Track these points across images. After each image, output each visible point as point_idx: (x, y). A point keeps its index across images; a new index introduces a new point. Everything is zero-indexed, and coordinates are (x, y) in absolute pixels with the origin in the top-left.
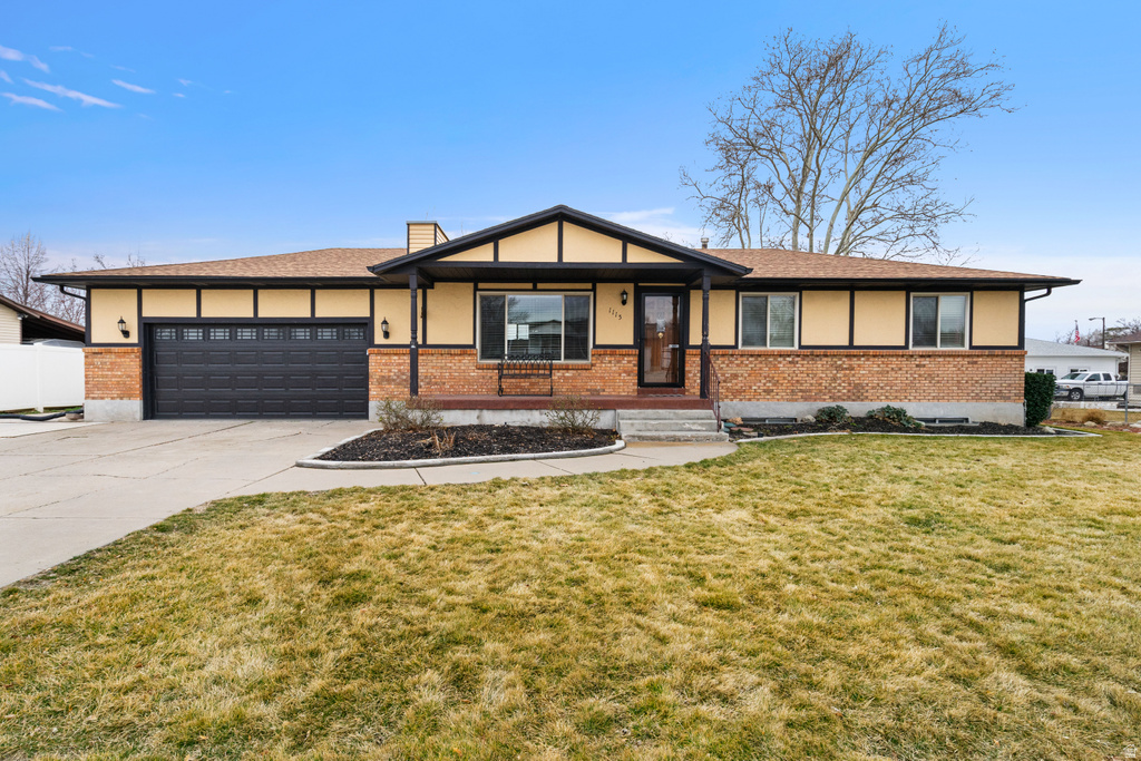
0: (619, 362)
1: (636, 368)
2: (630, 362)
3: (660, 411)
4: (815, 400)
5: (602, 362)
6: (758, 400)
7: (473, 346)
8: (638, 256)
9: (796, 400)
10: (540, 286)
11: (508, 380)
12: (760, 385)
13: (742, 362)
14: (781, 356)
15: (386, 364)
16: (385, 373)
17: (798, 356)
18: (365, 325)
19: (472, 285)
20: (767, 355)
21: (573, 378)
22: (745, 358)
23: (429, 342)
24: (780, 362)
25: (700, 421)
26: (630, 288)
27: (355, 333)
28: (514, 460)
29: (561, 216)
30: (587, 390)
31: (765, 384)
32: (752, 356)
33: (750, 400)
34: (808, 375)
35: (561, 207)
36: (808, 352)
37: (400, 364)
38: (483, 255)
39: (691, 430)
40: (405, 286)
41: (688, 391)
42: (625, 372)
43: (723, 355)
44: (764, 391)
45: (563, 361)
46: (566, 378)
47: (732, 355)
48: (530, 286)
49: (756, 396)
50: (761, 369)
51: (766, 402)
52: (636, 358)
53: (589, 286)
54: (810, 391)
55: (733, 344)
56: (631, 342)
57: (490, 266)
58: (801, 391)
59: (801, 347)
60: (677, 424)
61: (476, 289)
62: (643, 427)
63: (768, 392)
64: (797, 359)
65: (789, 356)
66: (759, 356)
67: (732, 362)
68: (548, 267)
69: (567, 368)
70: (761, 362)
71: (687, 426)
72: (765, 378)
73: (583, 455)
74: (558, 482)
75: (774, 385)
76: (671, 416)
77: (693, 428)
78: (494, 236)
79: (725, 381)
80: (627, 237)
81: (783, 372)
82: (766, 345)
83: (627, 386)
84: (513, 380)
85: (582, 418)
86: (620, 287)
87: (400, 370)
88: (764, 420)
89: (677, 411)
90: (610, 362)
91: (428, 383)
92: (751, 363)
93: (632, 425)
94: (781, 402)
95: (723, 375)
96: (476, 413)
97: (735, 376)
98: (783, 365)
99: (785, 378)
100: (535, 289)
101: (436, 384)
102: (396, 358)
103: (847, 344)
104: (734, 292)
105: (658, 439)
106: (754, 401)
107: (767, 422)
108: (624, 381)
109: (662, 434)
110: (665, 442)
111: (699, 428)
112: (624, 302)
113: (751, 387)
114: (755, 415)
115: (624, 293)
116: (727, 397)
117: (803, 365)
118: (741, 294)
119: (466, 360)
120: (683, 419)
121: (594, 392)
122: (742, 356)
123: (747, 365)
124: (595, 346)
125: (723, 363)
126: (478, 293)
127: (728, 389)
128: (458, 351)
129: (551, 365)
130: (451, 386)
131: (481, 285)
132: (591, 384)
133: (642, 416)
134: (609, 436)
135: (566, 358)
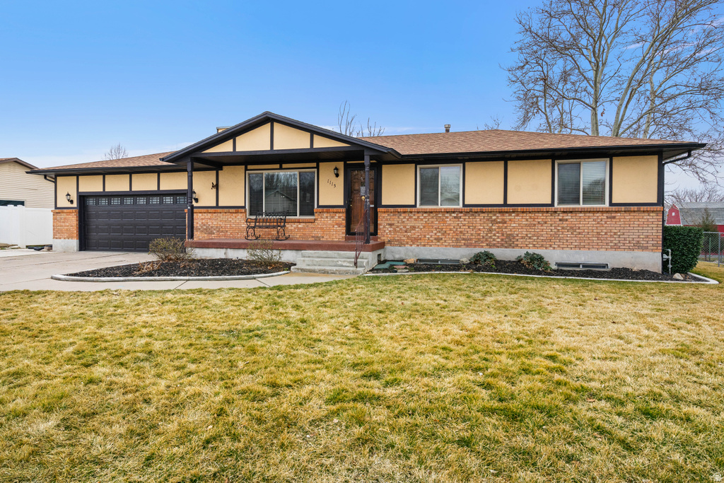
0: (333, 217)
1: (344, 222)
2: (341, 217)
3: (329, 252)
4: (475, 246)
5: (322, 218)
6: (431, 246)
7: (244, 207)
8: (321, 143)
9: (460, 246)
10: (284, 166)
11: (264, 230)
12: (433, 234)
13: (418, 217)
14: (447, 212)
17: (461, 212)
19: (244, 167)
20: (440, 212)
21: (303, 228)
22: (420, 215)
23: (220, 205)
24: (447, 217)
25: (349, 260)
26: (341, 165)
27: (181, 200)
29: (267, 120)
30: (313, 237)
31: (436, 234)
32: (426, 212)
33: (424, 245)
34: (469, 227)
35: (266, 113)
36: (468, 209)
37: (202, 219)
38: (226, 147)
39: (342, 266)
41: (380, 238)
42: (337, 224)
43: (404, 212)
44: (435, 239)
45: (298, 217)
46: (299, 229)
47: (411, 212)
48: (278, 166)
49: (429, 243)
50: (432, 222)
51: (436, 247)
52: (344, 215)
53: (314, 165)
54: (471, 239)
55: (414, 204)
56: (342, 203)
57: (230, 154)
58: (464, 239)
59: (464, 205)
60: (333, 261)
61: (246, 169)
62: (310, 263)
63: (438, 240)
64: (460, 215)
65: (454, 212)
66: (432, 212)
67: (411, 217)
68: (265, 154)
69: (299, 222)
70: (433, 218)
71: (340, 263)
72: (436, 228)
75: (443, 234)
76: (336, 255)
77: (345, 264)
78: (232, 134)
79: (406, 232)
80: (313, 131)
81: (450, 225)
82: (438, 205)
83: (339, 234)
84: (267, 230)
86: (334, 164)
87: (202, 223)
88: (437, 261)
89: (340, 252)
90: (327, 217)
91: (218, 231)
92: (425, 217)
93: (304, 261)
94: (448, 247)
95: (405, 227)
96: (223, 251)
97: (414, 228)
98: (449, 219)
99: (451, 230)
100: (281, 168)
101: (222, 232)
102: (200, 215)
103: (501, 202)
105: (314, 271)
106: (428, 247)
107: (439, 263)
108: (336, 231)
109: (317, 268)
110: (318, 274)
111: (348, 265)
112: (337, 175)
113: (425, 236)
114: (428, 257)
115: (336, 169)
116: (407, 243)
117: (465, 220)
118: (418, 166)
119: (240, 216)
120: (344, 258)
121: (317, 238)
122: (418, 212)
123: (422, 220)
124: (319, 206)
125: (405, 218)
126: (247, 172)
127: (408, 237)
128: (233, 210)
129: (285, 219)
130: (231, 234)
131: (249, 167)
132: (315, 233)
133: (317, 255)
134: (288, 266)
135: (301, 214)
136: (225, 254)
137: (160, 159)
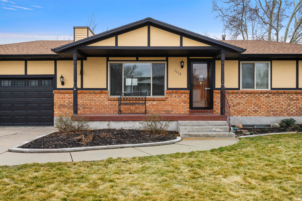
0: (180, 97)
1: (189, 100)
2: (185, 97)
3: (200, 122)
4: (280, 116)
5: (171, 97)
6: (251, 116)
7: (107, 89)
8: (188, 43)
9: (270, 116)
10: (140, 59)
11: (124, 106)
12: (251, 108)
13: (242, 97)
14: (262, 93)
15: (62, 98)
16: (62, 103)
17: (271, 93)
18: (52, 78)
19: (105, 58)
20: (255, 93)
21: (157, 105)
22: (243, 95)
23: (84, 87)
24: (261, 97)
25: (220, 127)
26: (185, 59)
27: (47, 82)
28: (122, 148)
29: (149, 23)
30: (164, 111)
31: (254, 108)
32: (247, 93)
33: (246, 116)
34: (275, 103)
35: (149, 19)
36: (275, 91)
37: (69, 98)
38: (110, 43)
39: (215, 131)
40: (71, 59)
41: (215, 111)
42: (183, 102)
43: (232, 93)
44: (254, 111)
45: (151, 96)
46: (153, 105)
47: (237, 93)
48: (135, 59)
49: (249, 114)
50: (251, 100)
51: (254, 117)
52: (189, 95)
53: (165, 58)
54: (277, 111)
55: (237, 87)
56: (186, 87)
57: (113, 48)
58: (272, 111)
59: (272, 89)
60: (208, 128)
61: (108, 60)
62: (191, 130)
63: (256, 111)
64: (270, 95)
65: (266, 93)
66: (251, 93)
67: (237, 97)
68: (143, 49)
69: (154, 100)
70: (252, 97)
71: (214, 129)
72: (254, 104)
73: (159, 145)
74: (142, 160)
75: (259, 108)
76: (206, 124)
77: (217, 130)
78: (115, 34)
79: (233, 106)
80: (183, 34)
81: (263, 102)
82: (254, 88)
83: (184, 109)
84: (127, 106)
85: (161, 125)
86: (180, 59)
87: (69, 101)
88: (254, 126)
89: (209, 121)
90: (175, 97)
91: (84, 108)
92: (247, 97)
93: (186, 128)
94: (262, 117)
95: (233, 103)
96: (107, 123)
97: (239, 104)
98: (263, 98)
99: (264, 105)
100: (137, 60)
101: (88, 108)
102: (67, 95)
103: (295, 87)
104: (237, 61)
105: (199, 136)
106: (248, 117)
107: (255, 127)
108: (183, 106)
109: (201, 133)
110: (202, 138)
111: (220, 130)
112: (182, 67)
113: (247, 109)
114: (249, 123)
115: (182, 62)
116: (235, 114)
117: (273, 98)
118: (241, 62)
119: (103, 96)
120: (212, 126)
121: (168, 112)
122: (242, 93)
123: (244, 98)
124: (168, 89)
125: (233, 97)
126: (109, 62)
127: (235, 110)
128: (98, 91)
129: (145, 98)
130: (95, 109)
131: (110, 58)
132: (166, 108)
133: (191, 124)
134: (174, 134)
135: (154, 94)
136: (108, 125)
137: (52, 50)
